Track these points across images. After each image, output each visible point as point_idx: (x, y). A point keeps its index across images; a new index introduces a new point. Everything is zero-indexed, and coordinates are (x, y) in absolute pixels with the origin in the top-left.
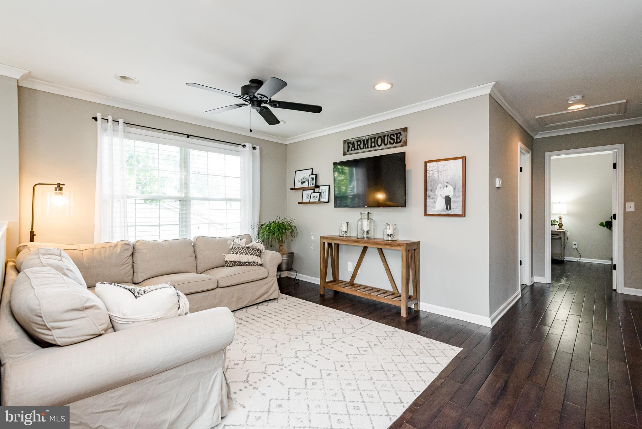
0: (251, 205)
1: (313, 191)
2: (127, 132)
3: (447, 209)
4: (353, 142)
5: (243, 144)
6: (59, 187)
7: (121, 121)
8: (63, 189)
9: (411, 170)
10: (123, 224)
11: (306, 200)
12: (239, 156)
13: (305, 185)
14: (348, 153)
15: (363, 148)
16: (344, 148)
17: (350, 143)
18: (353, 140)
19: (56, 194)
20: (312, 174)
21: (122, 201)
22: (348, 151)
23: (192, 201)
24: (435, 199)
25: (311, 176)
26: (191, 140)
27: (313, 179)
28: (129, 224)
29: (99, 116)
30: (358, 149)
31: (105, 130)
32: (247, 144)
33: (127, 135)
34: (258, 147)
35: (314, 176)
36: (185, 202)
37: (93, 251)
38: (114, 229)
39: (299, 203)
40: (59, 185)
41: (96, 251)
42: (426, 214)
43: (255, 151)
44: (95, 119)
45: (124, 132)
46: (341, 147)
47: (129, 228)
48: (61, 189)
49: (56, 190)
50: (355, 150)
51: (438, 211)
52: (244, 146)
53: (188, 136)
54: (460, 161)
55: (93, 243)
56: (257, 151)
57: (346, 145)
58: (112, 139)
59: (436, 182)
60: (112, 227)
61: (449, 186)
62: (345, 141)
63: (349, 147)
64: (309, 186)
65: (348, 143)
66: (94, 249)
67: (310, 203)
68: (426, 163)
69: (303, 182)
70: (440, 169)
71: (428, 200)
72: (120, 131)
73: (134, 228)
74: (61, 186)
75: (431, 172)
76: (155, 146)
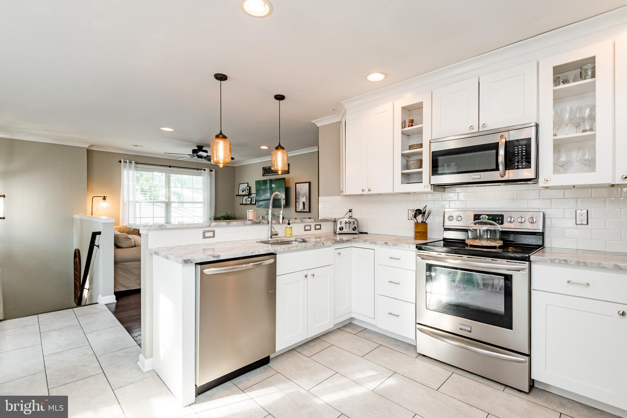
0: (209, 206)
1: (248, 197)
2: (136, 167)
3: (303, 209)
4: (267, 169)
5: (204, 169)
6: (104, 198)
7: (133, 162)
8: (106, 199)
9: (291, 187)
10: (134, 217)
11: (244, 202)
12: (201, 176)
13: (244, 193)
14: (265, 175)
15: (271, 173)
16: (263, 172)
17: (266, 169)
18: (267, 168)
19: (103, 201)
20: (248, 186)
21: (133, 204)
22: (265, 174)
23: (172, 204)
24: (299, 203)
25: (247, 188)
26: (171, 169)
27: (248, 189)
28: (137, 217)
29: (122, 160)
30: (269, 173)
31: (125, 167)
32: (206, 169)
33: (136, 169)
34: (214, 170)
35: (248, 188)
36: (168, 204)
37: (120, 229)
38: (130, 219)
39: (240, 204)
40: (104, 197)
41: (121, 229)
42: (296, 211)
43: (212, 172)
44: (120, 162)
45: (135, 167)
46: (261, 172)
47: (137, 218)
48: (105, 199)
49: (103, 199)
50: (268, 173)
51: (300, 210)
52: (205, 170)
53: (170, 167)
54: (308, 184)
55: (119, 225)
56: (213, 173)
57: (264, 170)
58: (129, 172)
59: (300, 194)
60: (128, 218)
61: (304, 197)
62: (263, 168)
63: (265, 172)
64: (246, 194)
65: (265, 169)
66: (121, 228)
67: (246, 204)
68: (296, 183)
69: (243, 191)
70: (301, 187)
71: (297, 204)
72: (133, 168)
73: (139, 218)
74: (105, 198)
75: (298, 189)
76: (151, 173)
